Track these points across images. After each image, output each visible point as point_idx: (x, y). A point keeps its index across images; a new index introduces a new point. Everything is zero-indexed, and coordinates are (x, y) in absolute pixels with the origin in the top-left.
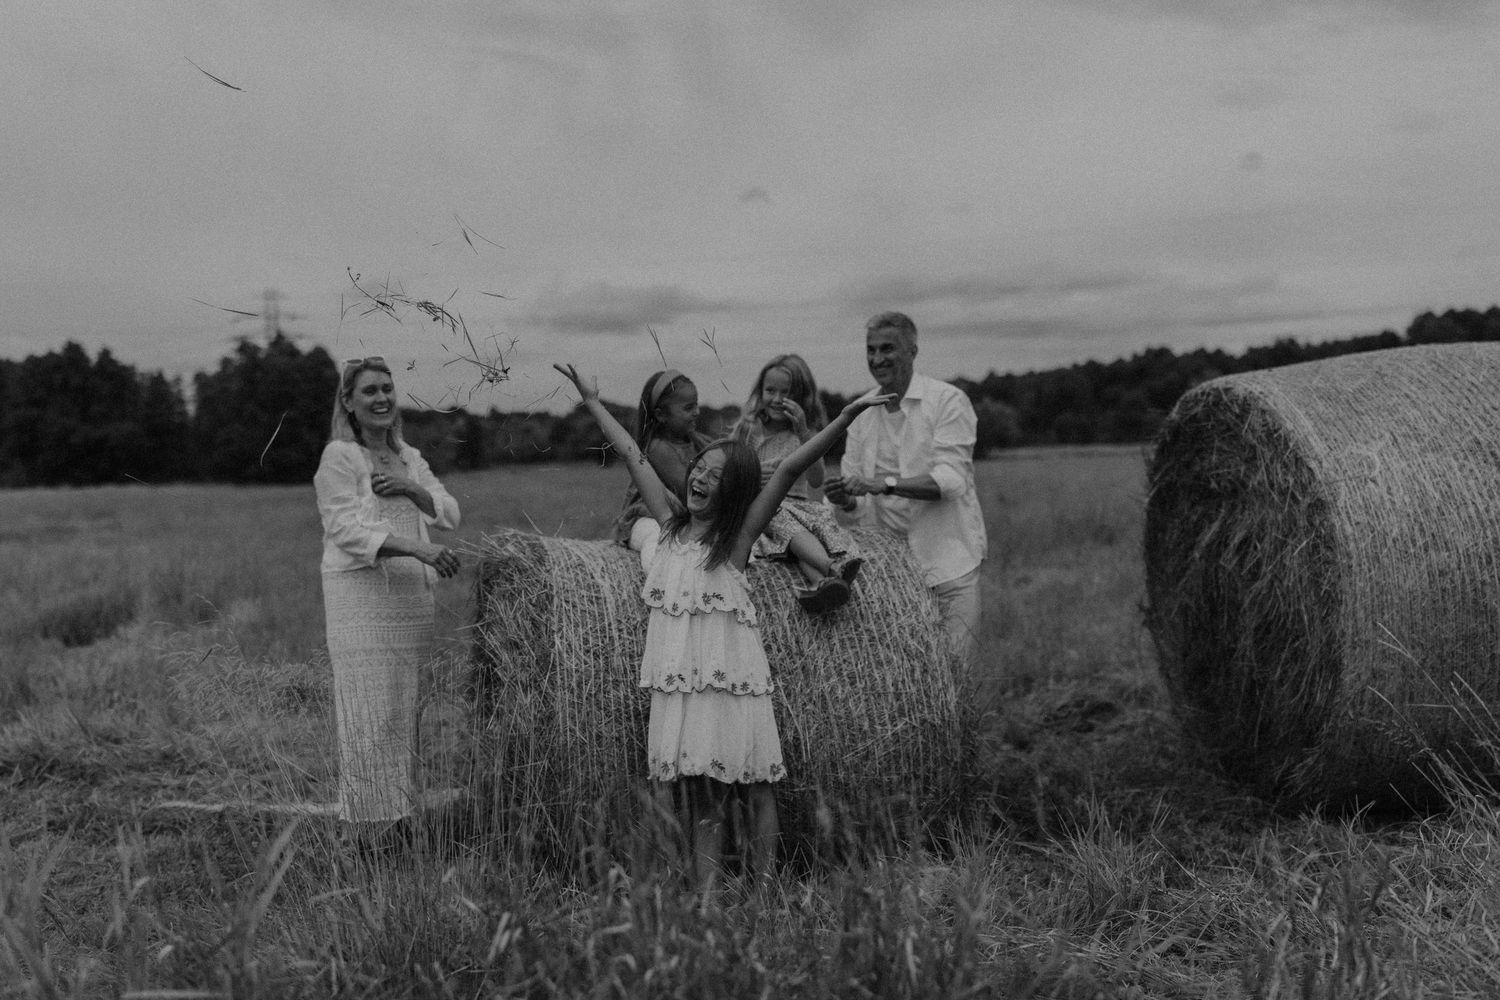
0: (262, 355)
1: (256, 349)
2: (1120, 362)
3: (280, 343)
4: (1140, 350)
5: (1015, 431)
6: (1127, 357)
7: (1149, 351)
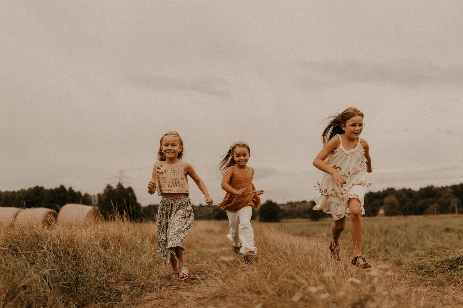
0: (113, 189)
1: (111, 187)
3: (120, 186)
4: (385, 189)
7: (388, 189)
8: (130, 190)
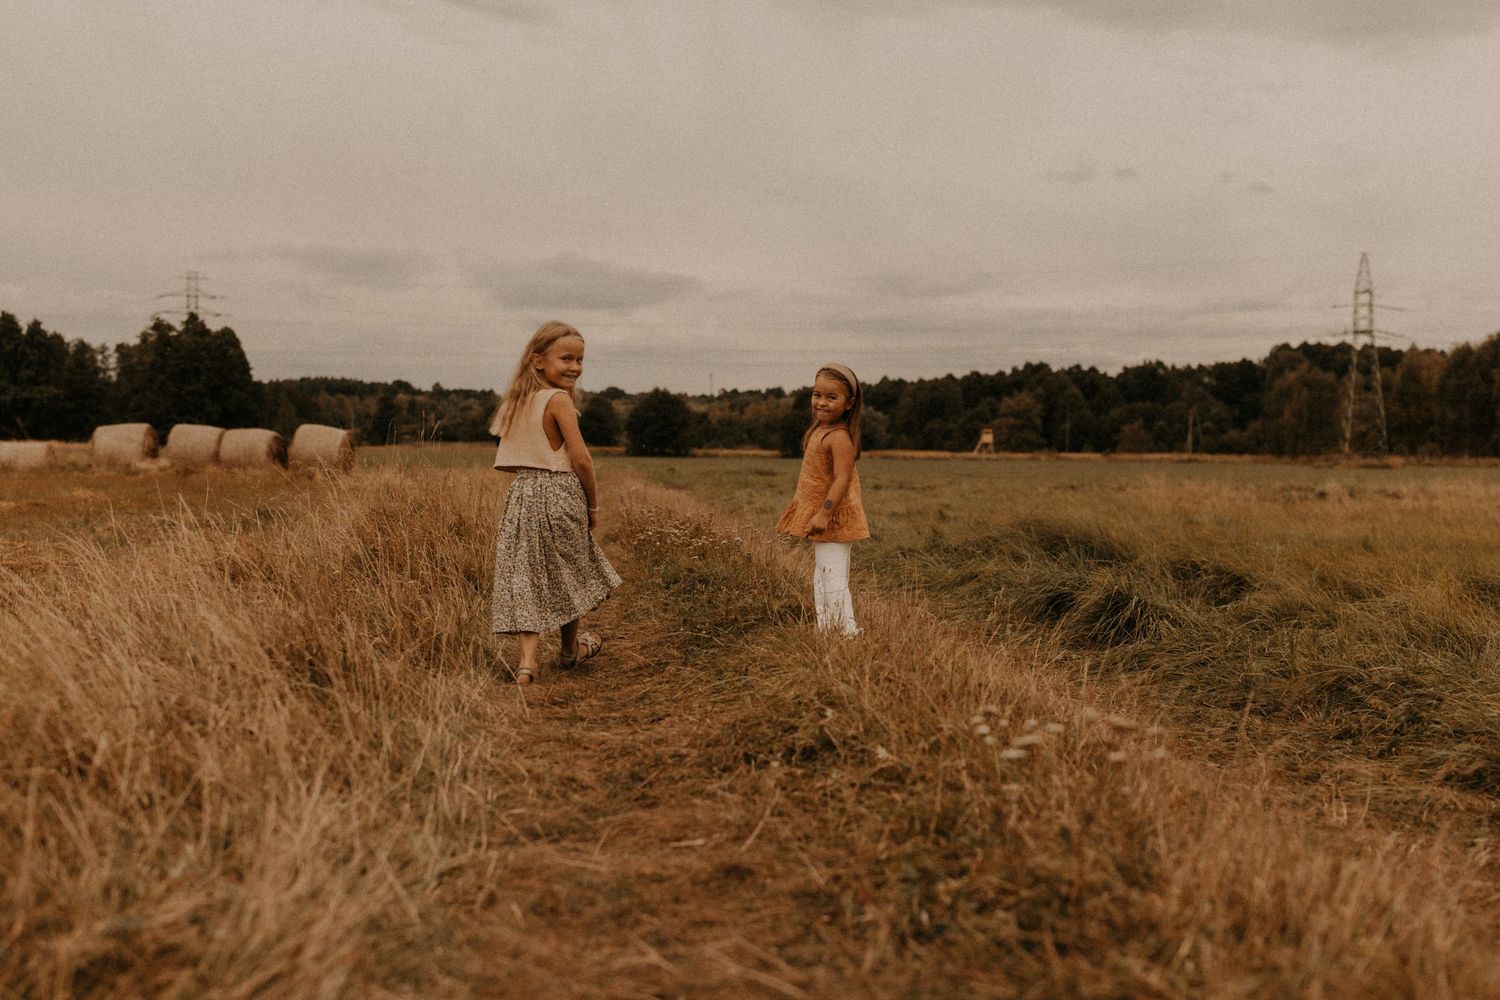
1: (170, 328)
2: (1001, 373)
3: (193, 322)
5: (885, 433)
8: (228, 338)
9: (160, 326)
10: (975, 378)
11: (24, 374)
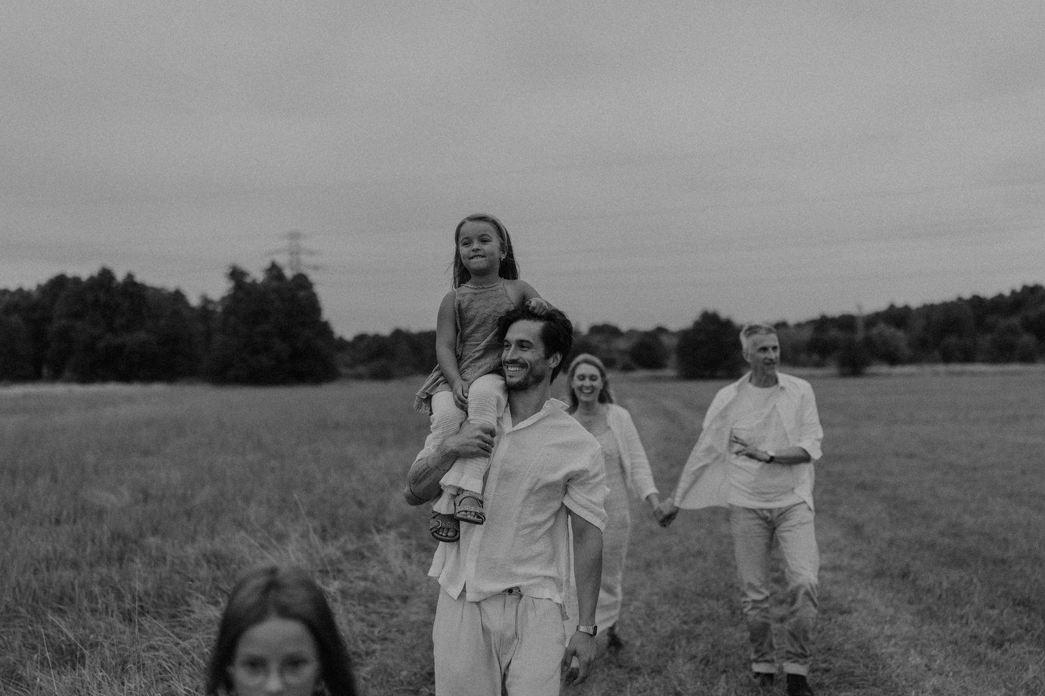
0: (248, 280)
1: (245, 275)
2: (1001, 296)
3: (274, 271)
4: (1018, 288)
5: (906, 351)
6: (1007, 293)
7: (1025, 288)
8: (302, 282)
9: (236, 275)
10: (977, 301)
11: (119, 321)
